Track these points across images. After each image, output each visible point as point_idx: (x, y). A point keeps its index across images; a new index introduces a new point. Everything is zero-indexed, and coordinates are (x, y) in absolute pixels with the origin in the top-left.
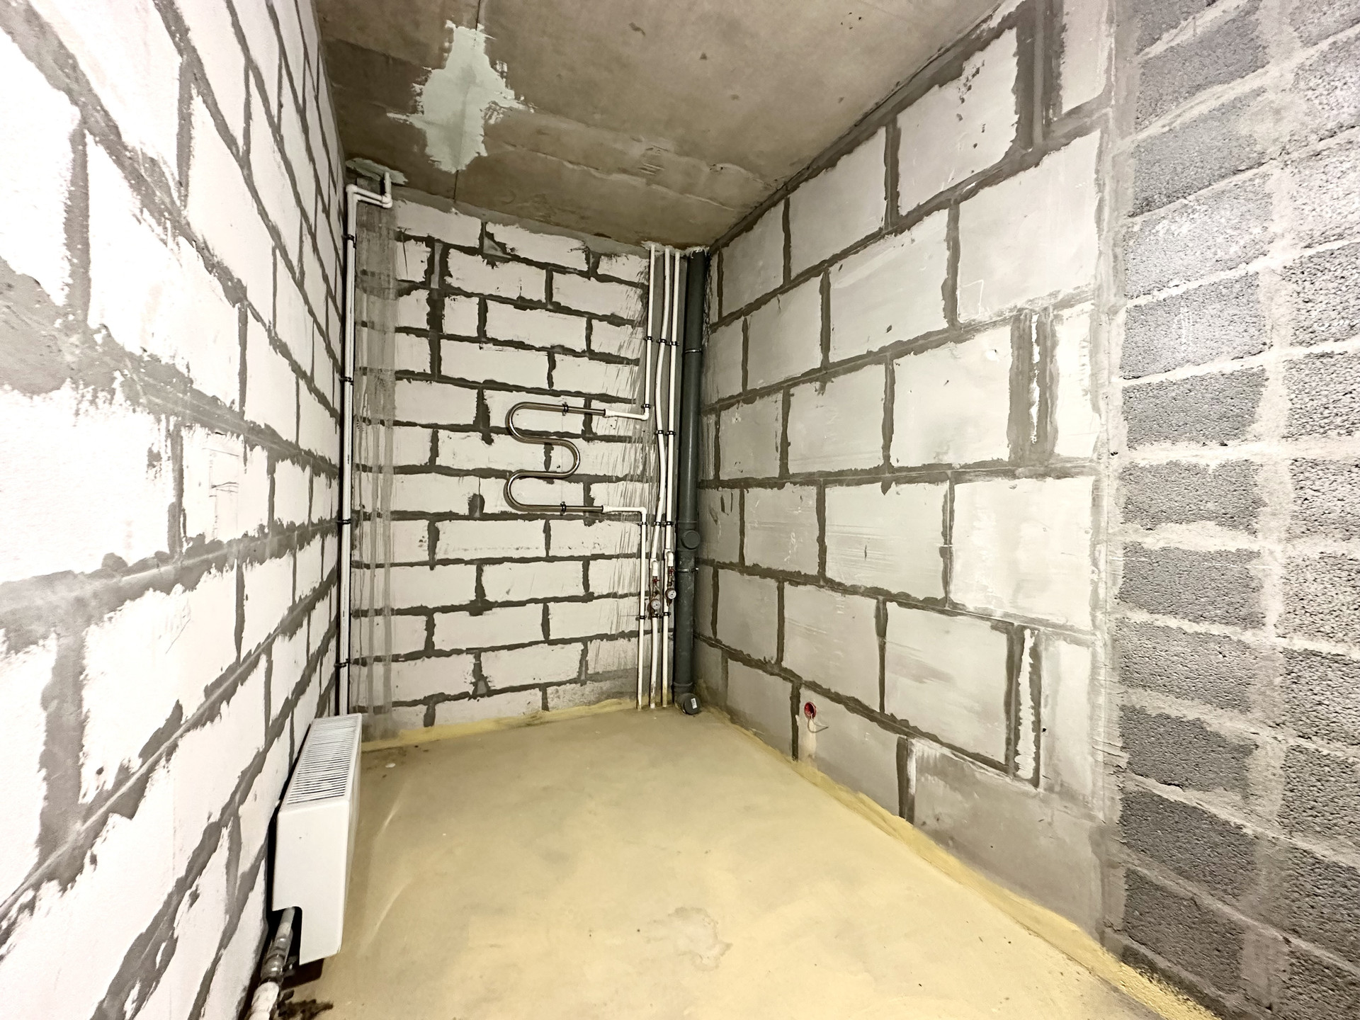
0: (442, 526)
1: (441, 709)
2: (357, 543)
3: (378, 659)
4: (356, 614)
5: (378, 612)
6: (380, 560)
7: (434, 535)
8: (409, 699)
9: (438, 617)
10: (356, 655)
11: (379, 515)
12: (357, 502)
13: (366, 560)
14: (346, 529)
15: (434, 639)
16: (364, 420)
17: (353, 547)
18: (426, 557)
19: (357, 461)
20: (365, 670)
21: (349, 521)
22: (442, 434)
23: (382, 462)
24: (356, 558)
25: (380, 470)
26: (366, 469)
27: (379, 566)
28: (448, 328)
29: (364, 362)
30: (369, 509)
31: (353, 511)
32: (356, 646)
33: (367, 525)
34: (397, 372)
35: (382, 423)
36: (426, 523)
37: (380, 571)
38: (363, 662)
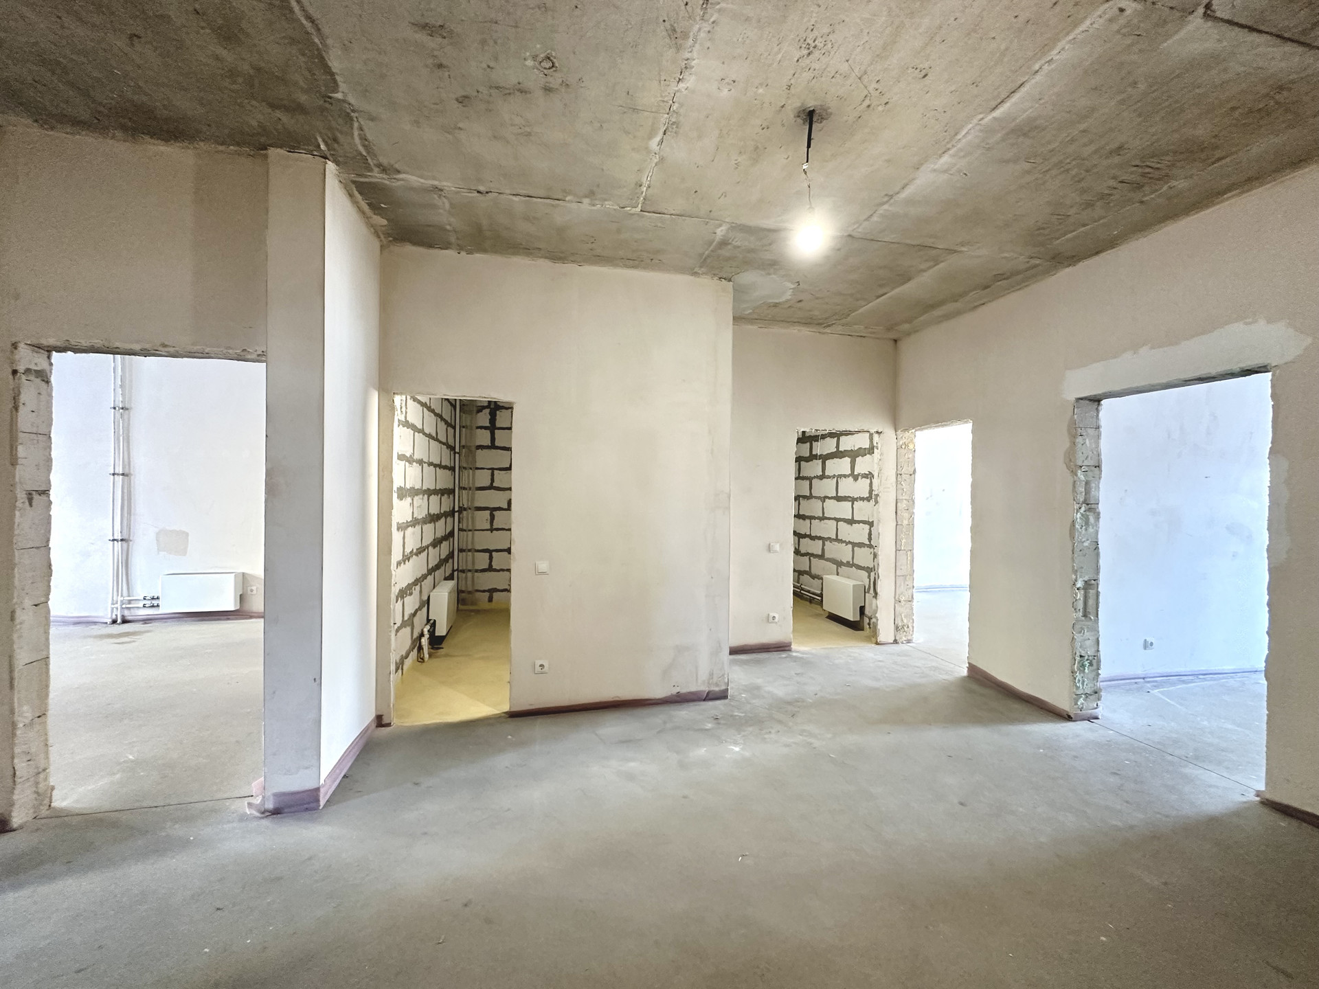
0: (496, 513)
1: (496, 595)
2: (461, 520)
3: (470, 571)
4: (461, 550)
5: (469, 551)
6: (470, 528)
7: (492, 518)
8: (482, 589)
9: (494, 554)
10: (460, 568)
11: (470, 509)
12: (461, 503)
13: (464, 528)
14: (456, 514)
15: (493, 563)
16: (464, 468)
17: (459, 522)
18: (489, 527)
19: (461, 485)
20: (464, 575)
21: (457, 511)
22: (496, 472)
23: (471, 485)
24: (461, 527)
25: (470, 489)
26: (465, 489)
27: (470, 530)
28: (498, 425)
29: (463, 443)
30: (465, 506)
31: (459, 507)
32: (460, 564)
33: (465, 513)
34: (477, 446)
35: (471, 469)
36: (489, 512)
37: (470, 533)
38: (463, 571)
